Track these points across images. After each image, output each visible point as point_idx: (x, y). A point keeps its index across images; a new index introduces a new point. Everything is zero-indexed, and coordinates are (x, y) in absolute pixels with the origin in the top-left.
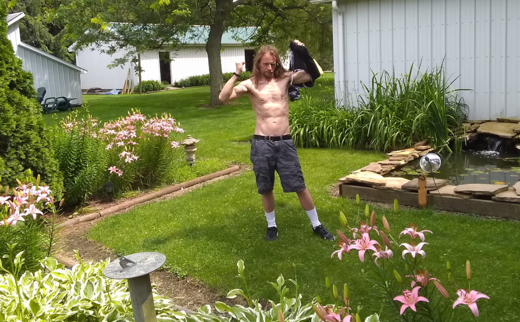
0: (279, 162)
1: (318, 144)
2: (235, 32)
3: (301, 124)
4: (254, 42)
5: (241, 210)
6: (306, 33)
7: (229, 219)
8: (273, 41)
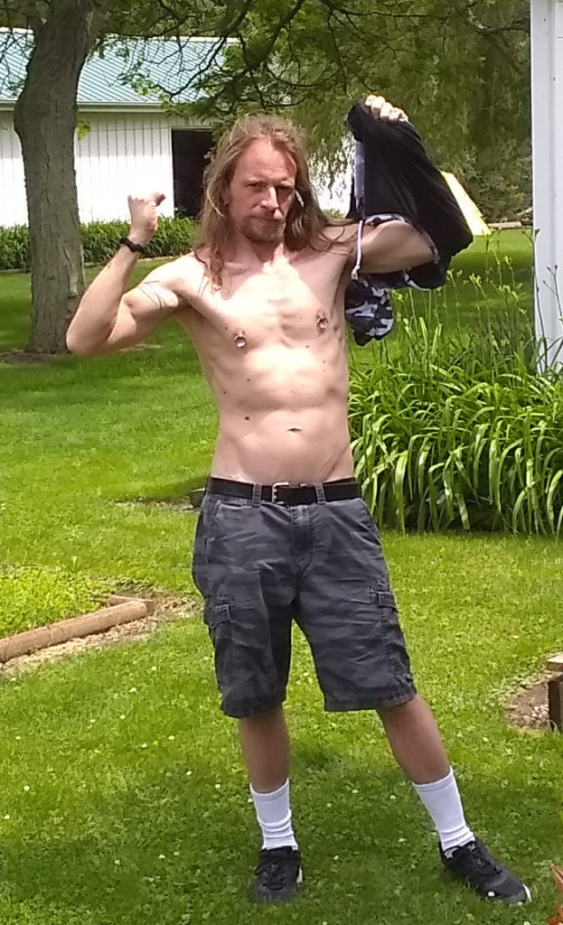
0: (312, 590)
1: (464, 517)
2: (134, 58)
3: (399, 437)
4: (212, 100)
5: (152, 780)
6: (420, 69)
7: (104, 811)
8: (287, 100)
